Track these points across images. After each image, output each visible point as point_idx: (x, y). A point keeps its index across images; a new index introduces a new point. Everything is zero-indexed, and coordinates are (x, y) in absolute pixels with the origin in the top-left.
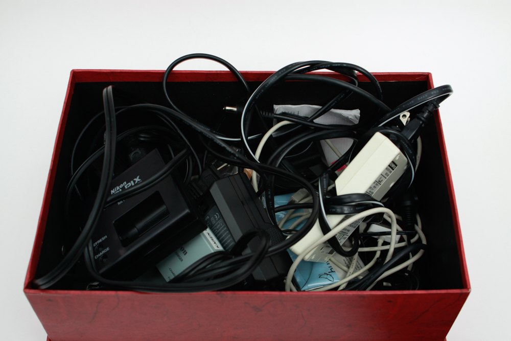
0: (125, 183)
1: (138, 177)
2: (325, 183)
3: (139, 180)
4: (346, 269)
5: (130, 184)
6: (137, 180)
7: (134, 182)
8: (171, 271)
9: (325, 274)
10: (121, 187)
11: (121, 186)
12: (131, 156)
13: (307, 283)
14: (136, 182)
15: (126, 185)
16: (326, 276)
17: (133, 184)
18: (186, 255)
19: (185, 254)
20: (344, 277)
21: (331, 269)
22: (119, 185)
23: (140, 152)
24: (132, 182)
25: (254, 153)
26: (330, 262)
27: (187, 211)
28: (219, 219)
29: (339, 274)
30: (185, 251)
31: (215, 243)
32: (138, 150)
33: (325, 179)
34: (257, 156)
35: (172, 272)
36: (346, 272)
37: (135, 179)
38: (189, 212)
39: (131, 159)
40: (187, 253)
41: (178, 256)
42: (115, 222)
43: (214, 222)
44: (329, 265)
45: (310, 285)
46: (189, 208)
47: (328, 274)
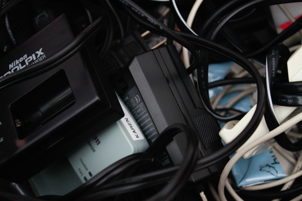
0: (26, 56)
1: (41, 50)
2: (274, 64)
3: (42, 53)
4: (293, 160)
5: (31, 57)
6: (40, 53)
7: (36, 55)
8: (82, 161)
9: (267, 165)
10: (20, 61)
11: (21, 59)
12: (37, 20)
13: (244, 177)
14: (38, 56)
15: (28, 59)
16: (268, 169)
17: (35, 58)
18: (100, 144)
19: (98, 144)
20: (290, 173)
21: (275, 160)
22: (18, 59)
23: (47, 16)
24: (34, 55)
25: (186, 20)
26: (274, 150)
27: (97, 98)
28: (139, 103)
29: (283, 166)
30: (98, 140)
31: (134, 132)
32: (45, 13)
33: (274, 59)
34: (189, 24)
35: (83, 164)
36: (293, 165)
37: (37, 52)
38: (99, 99)
39: (37, 23)
40: (100, 142)
41: (90, 145)
42: (11, 105)
43: (134, 105)
44: (272, 154)
45: (248, 180)
46: (99, 95)
47: (270, 167)
